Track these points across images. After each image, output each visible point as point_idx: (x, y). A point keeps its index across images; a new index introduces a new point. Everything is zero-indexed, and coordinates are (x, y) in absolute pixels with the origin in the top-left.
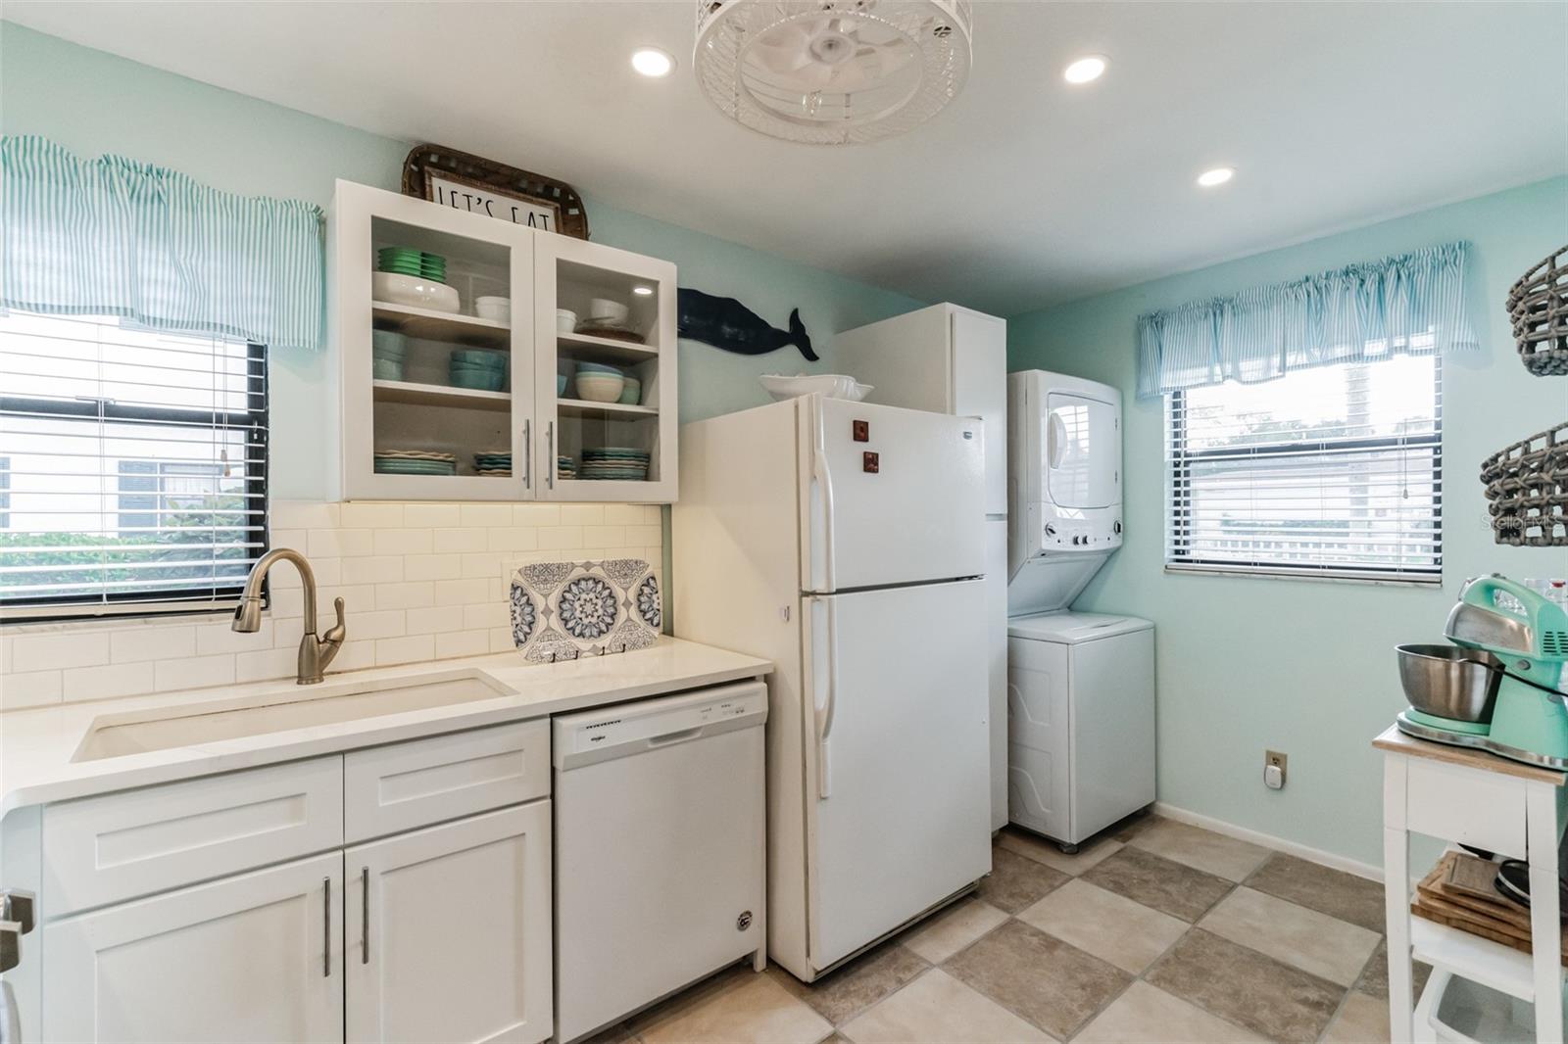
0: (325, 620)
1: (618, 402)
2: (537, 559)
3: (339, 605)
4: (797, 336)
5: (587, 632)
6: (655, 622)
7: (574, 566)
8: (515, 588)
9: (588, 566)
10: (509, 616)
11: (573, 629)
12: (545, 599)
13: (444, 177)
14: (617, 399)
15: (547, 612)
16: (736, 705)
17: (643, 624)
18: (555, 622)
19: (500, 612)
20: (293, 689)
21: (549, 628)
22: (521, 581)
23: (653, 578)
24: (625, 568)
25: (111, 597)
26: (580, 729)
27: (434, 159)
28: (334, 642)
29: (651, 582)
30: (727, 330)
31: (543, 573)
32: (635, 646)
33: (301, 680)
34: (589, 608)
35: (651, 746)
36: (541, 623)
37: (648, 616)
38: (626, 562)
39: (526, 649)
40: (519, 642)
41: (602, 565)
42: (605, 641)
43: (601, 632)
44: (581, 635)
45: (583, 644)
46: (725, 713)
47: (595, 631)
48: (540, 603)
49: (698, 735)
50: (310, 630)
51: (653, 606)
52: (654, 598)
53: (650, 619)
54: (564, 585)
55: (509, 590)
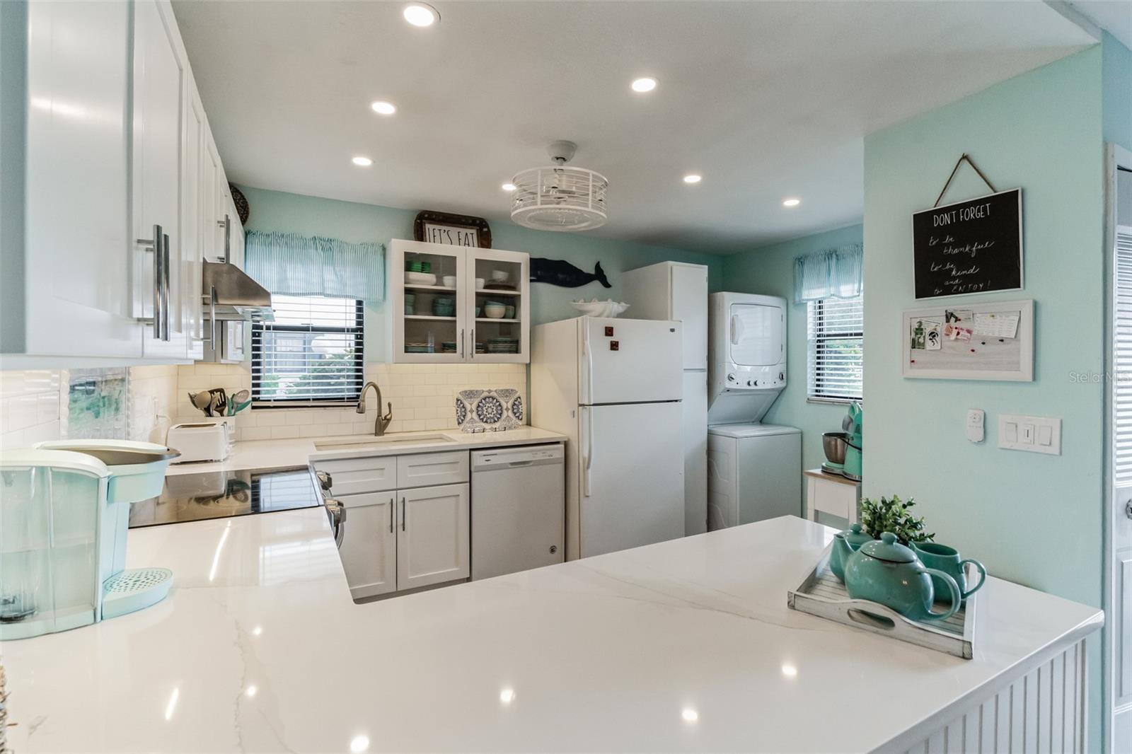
0: (385, 411)
1: (503, 318)
2: (467, 388)
3: (390, 405)
4: (599, 275)
5: (489, 421)
6: (520, 417)
7: (483, 391)
8: (458, 400)
9: (490, 391)
10: (455, 413)
11: (482, 419)
12: (471, 405)
13: (430, 223)
14: (502, 316)
15: (471, 411)
16: (549, 453)
17: (514, 418)
18: (475, 415)
19: (452, 411)
20: (373, 438)
21: (472, 418)
22: (461, 397)
23: (520, 398)
24: (507, 393)
25: (314, 400)
26: (481, 456)
27: (426, 216)
28: (388, 420)
29: (518, 399)
30: (560, 276)
31: (470, 394)
32: (510, 428)
33: (376, 434)
34: (490, 410)
35: (510, 466)
36: (469, 416)
37: (517, 415)
38: (507, 390)
39: (462, 426)
40: (459, 423)
41: (496, 391)
42: (496, 425)
43: (495, 421)
44: (486, 422)
45: (487, 426)
46: (543, 456)
47: (492, 421)
48: (468, 407)
49: (531, 464)
50: (379, 415)
51: (520, 411)
52: (520, 406)
53: (518, 417)
54: (479, 400)
55: (455, 401)
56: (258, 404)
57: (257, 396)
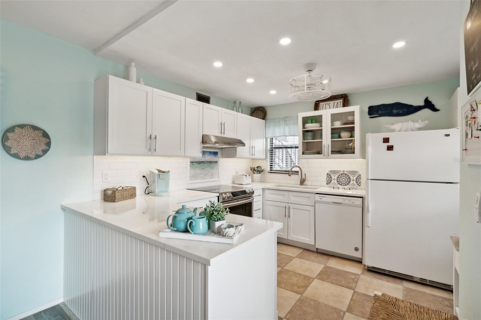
0: (303, 177)
2: (332, 169)
3: (305, 175)
4: (429, 105)
5: (342, 184)
6: (359, 185)
7: (340, 171)
8: (328, 174)
9: (344, 171)
10: (326, 179)
11: (339, 183)
12: (334, 177)
15: (334, 179)
16: (352, 201)
17: (356, 185)
18: (336, 181)
19: (324, 178)
20: (299, 185)
21: (334, 182)
22: (329, 173)
23: (360, 175)
24: (354, 173)
25: (285, 171)
28: (304, 180)
29: (360, 176)
31: (334, 172)
32: (353, 189)
34: (343, 180)
35: (332, 203)
36: (333, 181)
37: (358, 183)
38: (353, 171)
39: (328, 185)
40: (327, 184)
41: (347, 171)
42: (346, 187)
43: (346, 185)
44: (341, 185)
45: (340, 186)
46: (349, 202)
47: (344, 185)
48: (333, 177)
49: (342, 204)
50: (301, 178)
51: (360, 181)
52: (360, 179)
53: (358, 184)
54: (338, 175)
55: (326, 174)
56: (272, 171)
57: (271, 169)
